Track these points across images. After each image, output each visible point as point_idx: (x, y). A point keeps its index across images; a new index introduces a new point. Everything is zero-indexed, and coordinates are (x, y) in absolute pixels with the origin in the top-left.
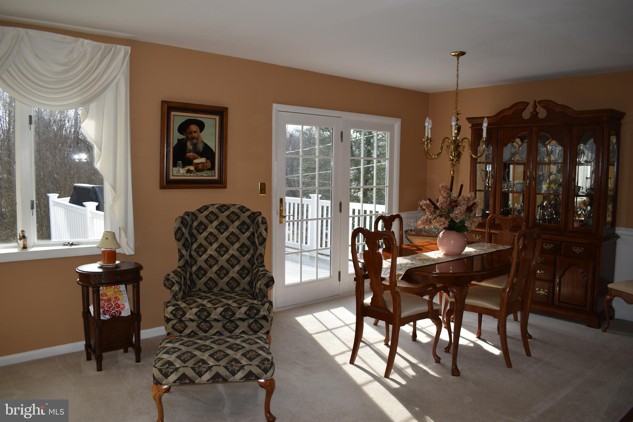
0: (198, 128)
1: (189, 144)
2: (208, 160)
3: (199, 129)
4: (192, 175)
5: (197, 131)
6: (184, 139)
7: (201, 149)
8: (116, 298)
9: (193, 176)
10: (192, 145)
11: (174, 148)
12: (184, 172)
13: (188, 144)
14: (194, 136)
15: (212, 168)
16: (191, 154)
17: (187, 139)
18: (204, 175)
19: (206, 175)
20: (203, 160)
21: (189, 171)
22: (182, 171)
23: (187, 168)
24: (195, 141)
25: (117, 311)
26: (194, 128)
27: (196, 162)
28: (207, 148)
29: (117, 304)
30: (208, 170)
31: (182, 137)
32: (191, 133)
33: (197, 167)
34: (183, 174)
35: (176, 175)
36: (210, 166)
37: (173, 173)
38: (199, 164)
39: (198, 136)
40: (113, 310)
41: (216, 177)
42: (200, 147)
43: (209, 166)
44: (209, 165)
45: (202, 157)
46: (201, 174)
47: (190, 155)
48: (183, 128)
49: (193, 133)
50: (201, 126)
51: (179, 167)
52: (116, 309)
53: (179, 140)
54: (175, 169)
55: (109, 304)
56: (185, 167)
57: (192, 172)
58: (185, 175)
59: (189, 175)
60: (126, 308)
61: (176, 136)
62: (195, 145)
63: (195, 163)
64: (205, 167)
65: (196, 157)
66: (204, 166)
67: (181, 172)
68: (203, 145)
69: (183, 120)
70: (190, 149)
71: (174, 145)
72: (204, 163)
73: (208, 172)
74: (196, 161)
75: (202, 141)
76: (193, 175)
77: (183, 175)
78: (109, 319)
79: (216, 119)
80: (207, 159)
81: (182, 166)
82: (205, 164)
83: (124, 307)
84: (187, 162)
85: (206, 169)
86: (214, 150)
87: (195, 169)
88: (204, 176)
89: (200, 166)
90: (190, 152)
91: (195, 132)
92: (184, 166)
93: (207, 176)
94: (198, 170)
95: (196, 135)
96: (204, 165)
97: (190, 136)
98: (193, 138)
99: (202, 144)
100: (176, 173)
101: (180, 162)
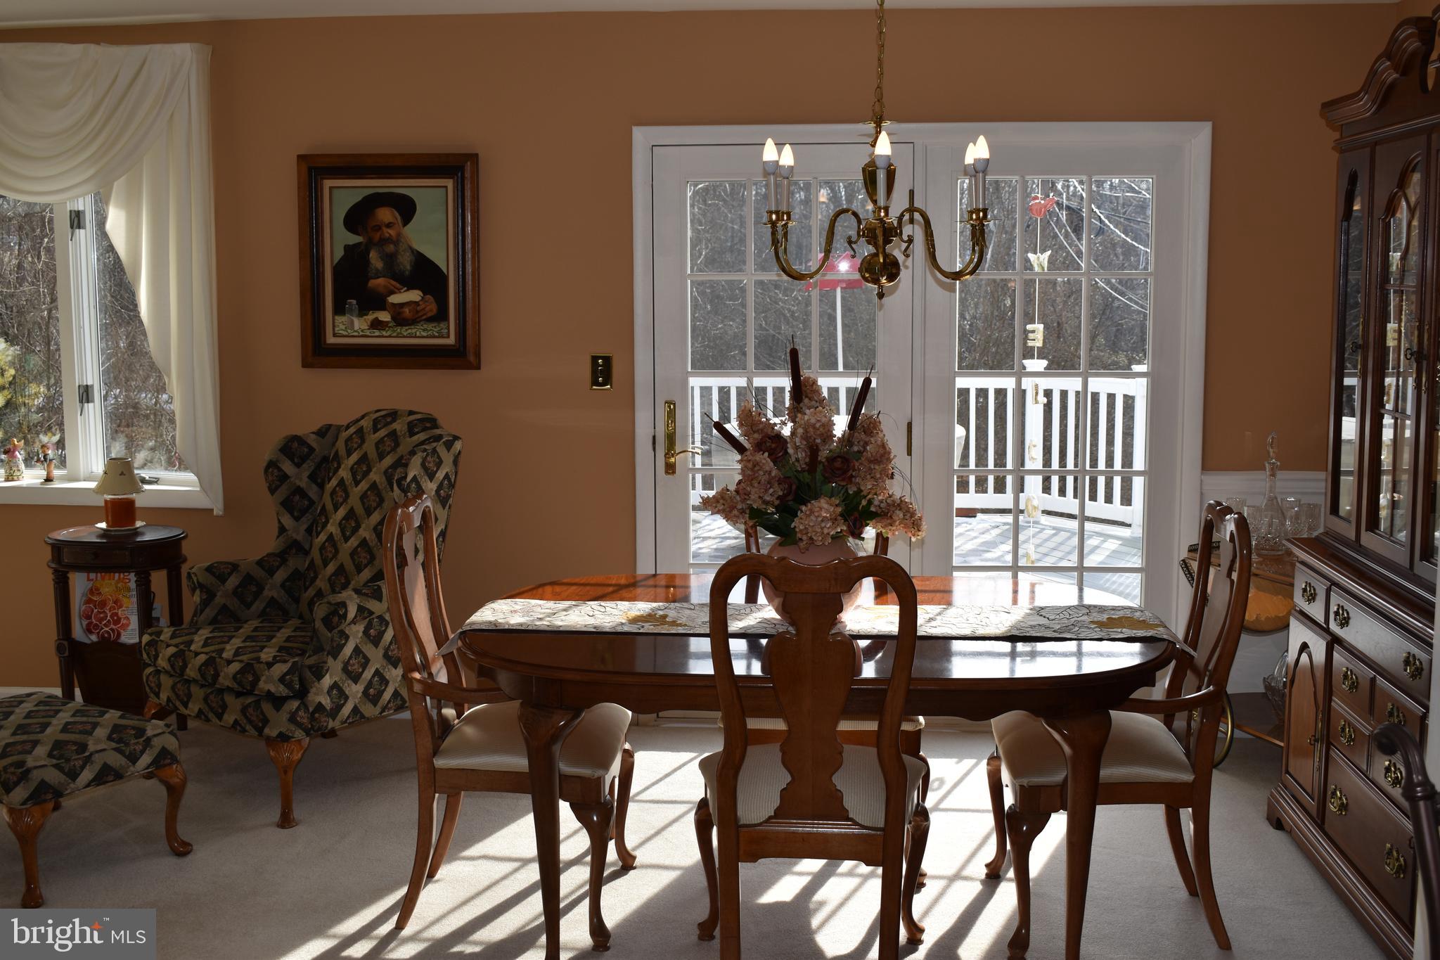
0: (397, 214)
1: (373, 255)
2: (428, 296)
3: (399, 218)
4: (384, 333)
5: (394, 224)
6: (360, 244)
7: (409, 267)
9: (390, 336)
10: (380, 257)
12: (365, 326)
13: (371, 255)
14: (387, 235)
15: (442, 316)
16: (381, 281)
17: (370, 244)
18: (418, 334)
19: (424, 334)
20: (414, 295)
21: (376, 324)
22: (360, 324)
23: (371, 317)
24: (391, 248)
25: (112, 629)
26: (385, 214)
27: (396, 302)
28: (422, 263)
30: (430, 320)
31: (354, 239)
32: (378, 228)
33: (399, 313)
34: (362, 331)
35: (345, 333)
36: (435, 311)
37: (336, 329)
38: (402, 305)
39: (399, 235)
40: (105, 625)
41: (451, 340)
42: (406, 262)
43: (431, 310)
44: (432, 308)
45: (410, 288)
46: (409, 331)
47: (379, 283)
48: (357, 218)
49: (385, 230)
50: (406, 208)
51: (352, 315)
52: (112, 626)
54: (339, 319)
55: (100, 613)
56: (367, 315)
57: (387, 326)
58: (368, 334)
59: (377, 333)
61: (337, 240)
62: (390, 259)
63: (393, 304)
64: (420, 314)
65: (395, 287)
66: (417, 312)
67: (356, 327)
68: (414, 258)
69: (357, 197)
70: (377, 270)
71: (336, 261)
72: (416, 303)
73: (430, 326)
74: (395, 299)
75: (411, 248)
76: (389, 333)
77: (361, 333)
79: (446, 187)
80: (425, 294)
82: (419, 305)
84: (371, 302)
85: (424, 317)
86: (445, 271)
87: (392, 318)
88: (420, 336)
89: (407, 310)
90: (378, 278)
91: (389, 225)
92: (362, 312)
93: (426, 337)
94: (400, 321)
95: (392, 232)
96: (418, 308)
98: (384, 241)
100: (346, 330)
101: (354, 302)
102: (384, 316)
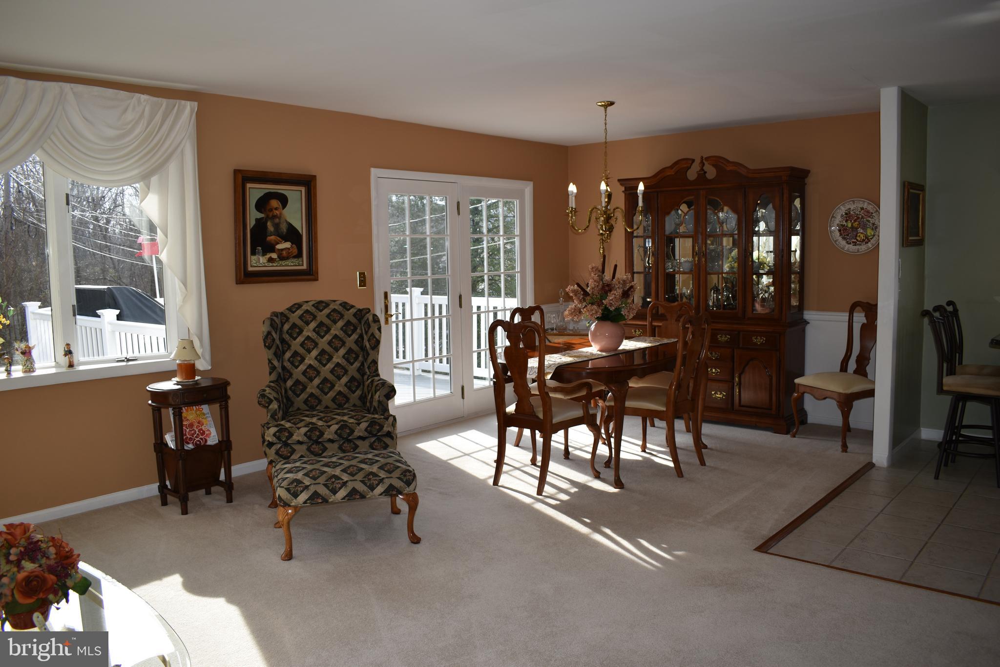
0: (279, 203)
1: (269, 224)
2: (294, 245)
3: (280, 205)
4: (274, 265)
5: (278, 208)
6: (263, 218)
7: (285, 230)
8: (199, 423)
9: (277, 266)
10: (273, 225)
11: (251, 230)
12: (265, 261)
14: (275, 214)
15: (299, 255)
16: (273, 237)
17: (267, 218)
18: (289, 264)
19: (292, 264)
20: (287, 245)
21: (271, 260)
22: (263, 260)
23: (268, 256)
24: (277, 220)
25: (201, 439)
26: (275, 203)
27: (280, 248)
28: (291, 228)
29: (202, 429)
30: (295, 257)
31: (260, 215)
32: (271, 210)
33: (281, 254)
34: (264, 263)
35: (255, 265)
36: (297, 252)
37: (252, 263)
38: (282, 250)
39: (281, 214)
40: (196, 437)
41: (305, 267)
42: (284, 228)
43: (295, 252)
44: (295, 251)
45: (286, 241)
46: (286, 263)
47: (272, 238)
48: (261, 205)
49: (274, 211)
50: (284, 201)
51: (259, 255)
52: (201, 437)
53: (257, 220)
54: (254, 257)
55: (191, 431)
56: (266, 255)
58: (267, 265)
59: (271, 264)
60: (212, 435)
61: (253, 215)
62: (277, 226)
63: (279, 250)
64: (290, 254)
65: (279, 240)
66: (289, 253)
67: (261, 262)
68: (287, 226)
69: (261, 194)
70: (271, 232)
71: (252, 227)
72: (289, 249)
73: (294, 260)
74: (279, 247)
75: (286, 221)
76: (276, 265)
77: (263, 265)
78: (192, 449)
79: (301, 191)
80: (292, 244)
81: (262, 253)
83: (210, 434)
84: (269, 248)
85: (292, 256)
86: (300, 232)
87: (278, 257)
88: (290, 265)
89: (284, 252)
90: (272, 236)
91: (276, 209)
92: (264, 254)
93: (293, 266)
94: (282, 258)
95: (277, 212)
96: (290, 251)
97: (271, 214)
98: (275, 217)
99: (285, 224)
100: (256, 263)
101: (260, 248)
102: (274, 256)
